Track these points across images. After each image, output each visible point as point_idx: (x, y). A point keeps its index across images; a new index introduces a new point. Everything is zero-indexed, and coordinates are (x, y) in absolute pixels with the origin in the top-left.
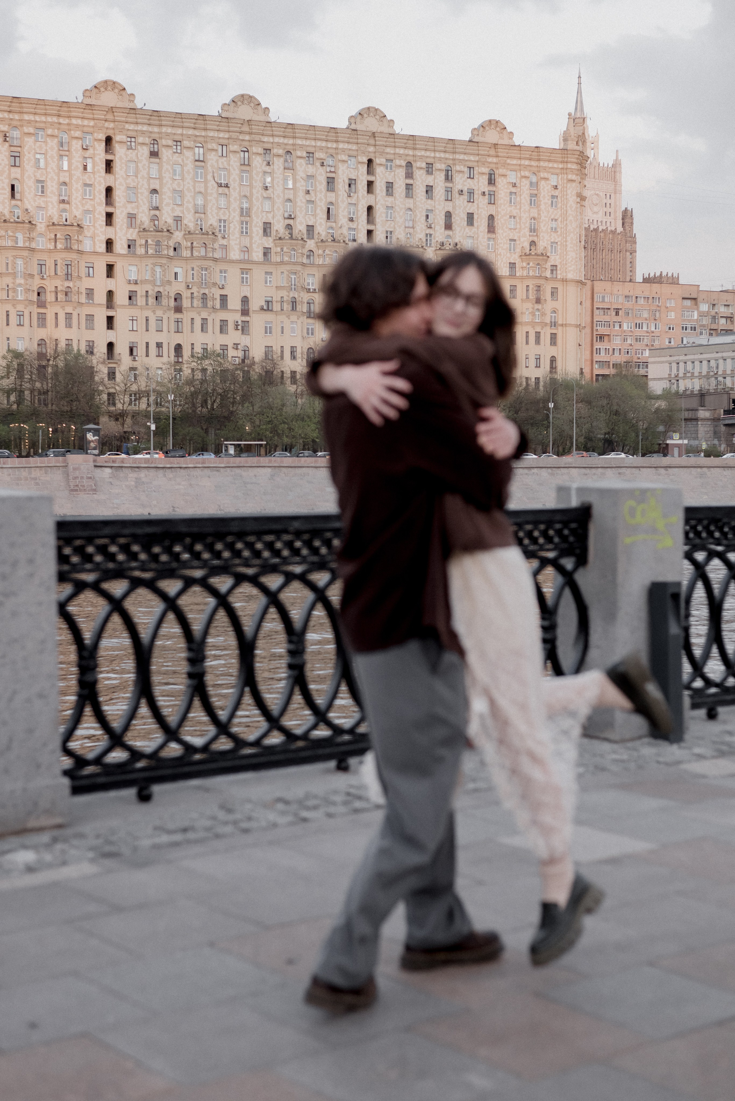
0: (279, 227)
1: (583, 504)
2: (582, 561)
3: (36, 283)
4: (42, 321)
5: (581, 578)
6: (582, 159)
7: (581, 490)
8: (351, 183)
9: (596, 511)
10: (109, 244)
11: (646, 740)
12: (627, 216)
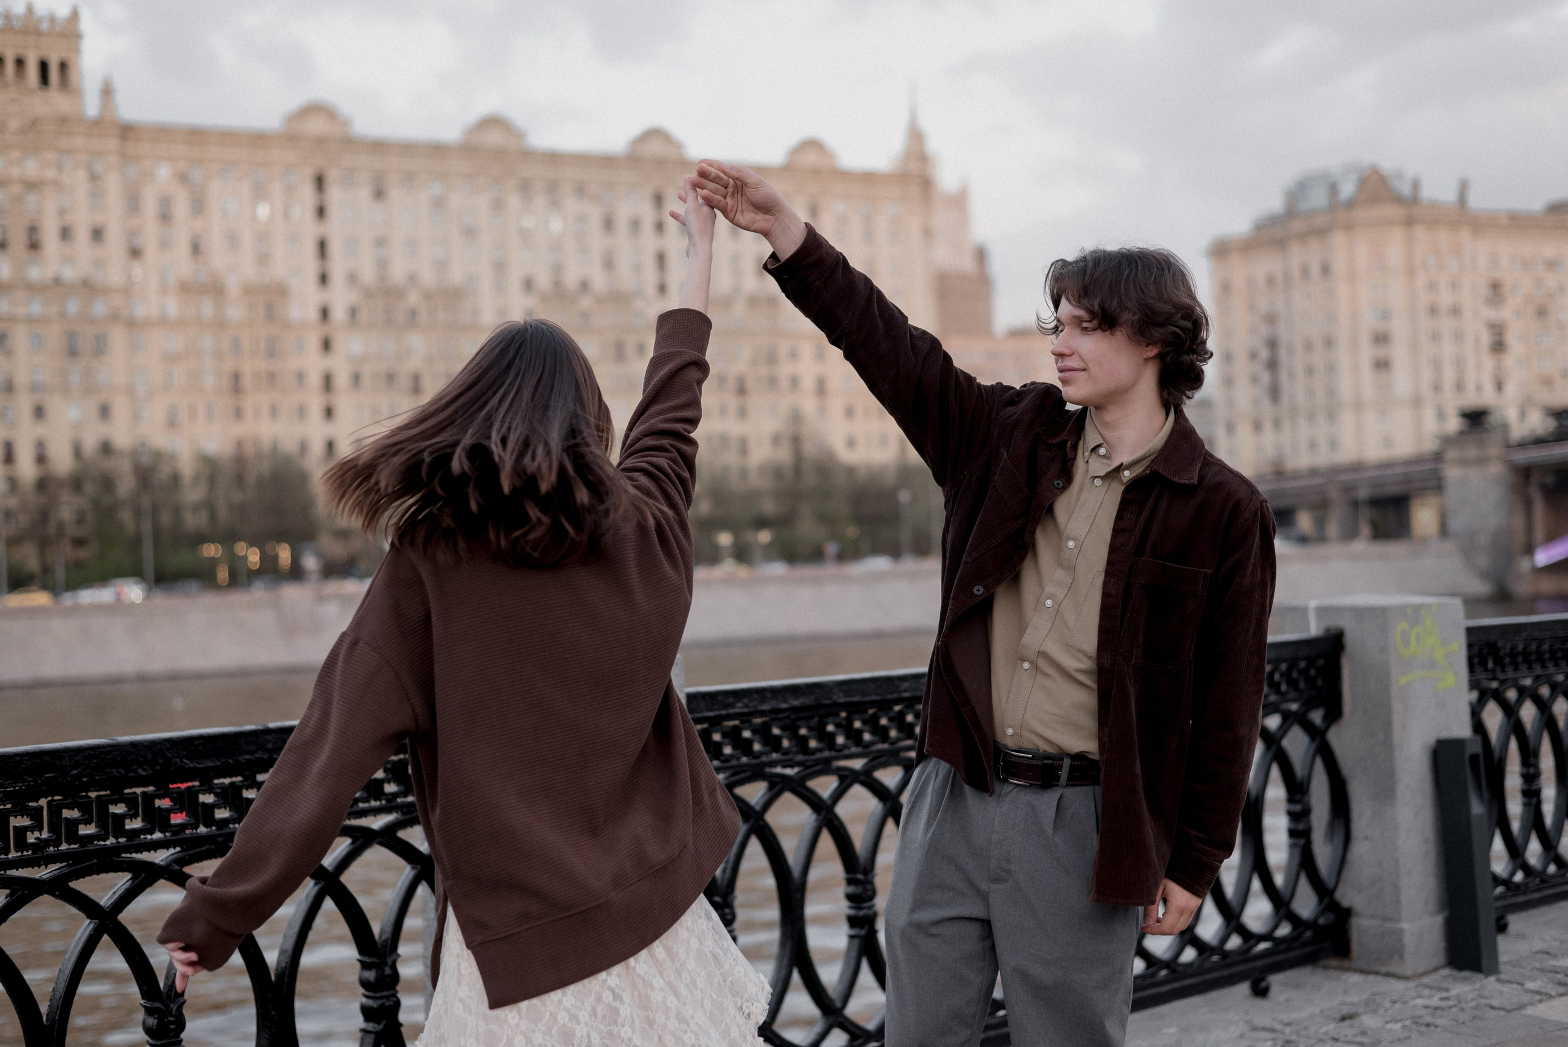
0: (543, 281)
1: (1328, 630)
2: (1334, 713)
3: (229, 365)
4: (238, 413)
5: (1336, 737)
6: (926, 184)
7: (1322, 611)
8: (635, 225)
9: (1349, 640)
10: (325, 313)
11: (1446, 972)
12: (981, 255)
